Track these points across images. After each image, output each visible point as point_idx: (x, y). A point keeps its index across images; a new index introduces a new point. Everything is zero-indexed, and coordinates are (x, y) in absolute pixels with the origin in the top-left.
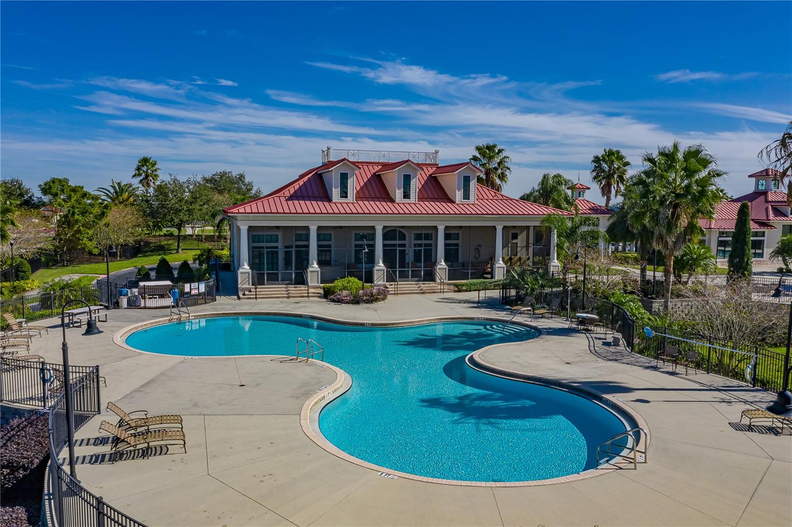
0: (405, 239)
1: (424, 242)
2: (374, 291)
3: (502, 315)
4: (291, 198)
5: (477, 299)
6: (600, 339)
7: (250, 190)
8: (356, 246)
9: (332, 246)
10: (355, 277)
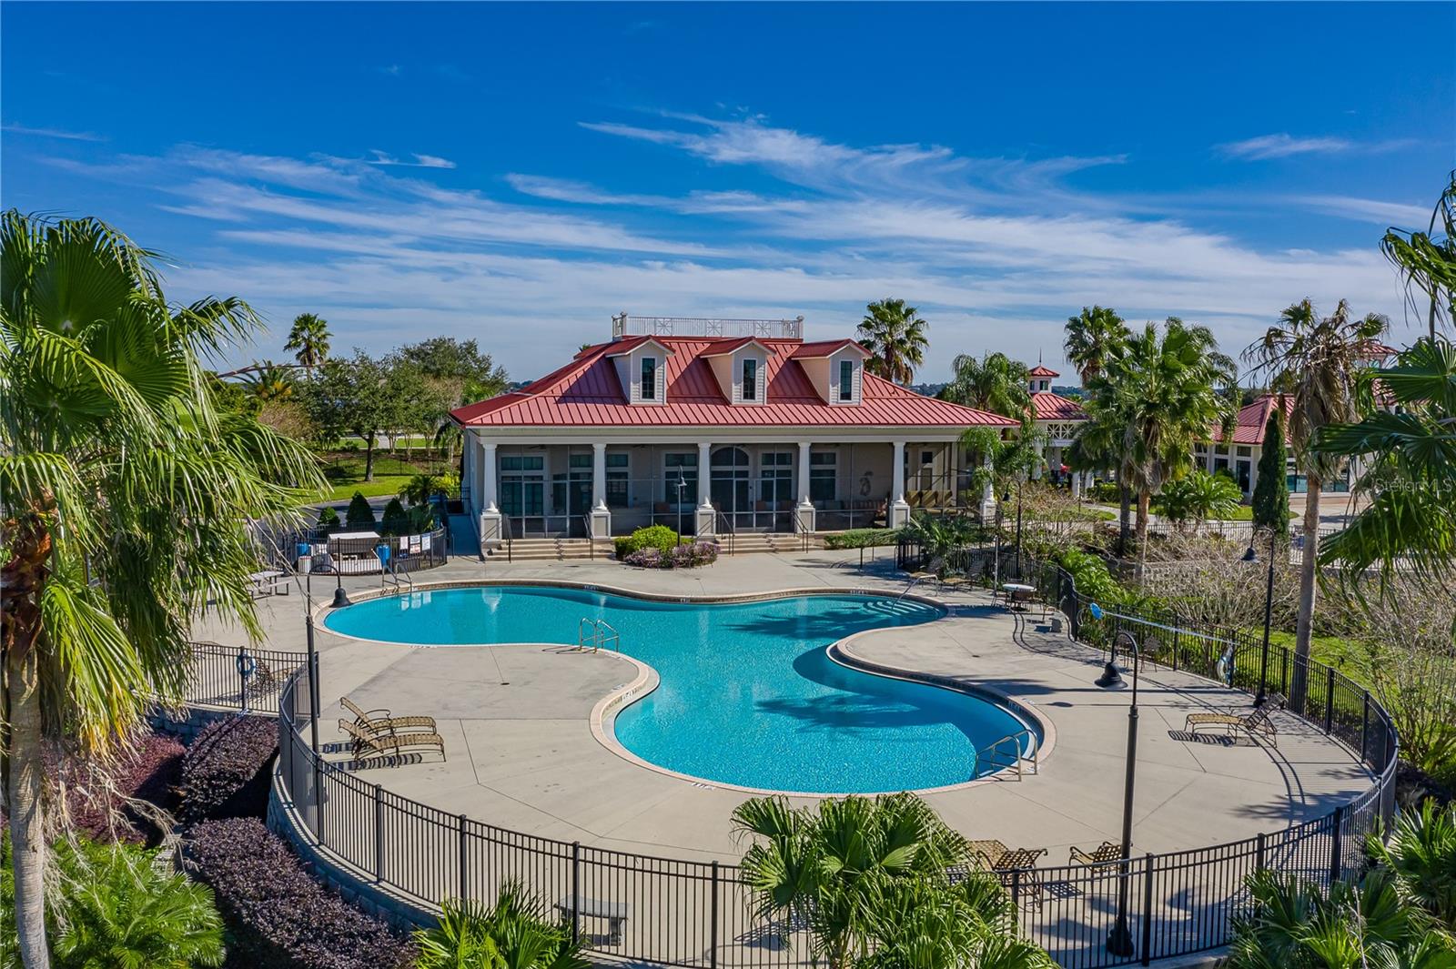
0: (747, 464)
1: (776, 467)
2: (696, 547)
3: (895, 587)
4: (564, 398)
5: (858, 562)
6: (1035, 622)
7: (487, 369)
8: (668, 475)
9: (630, 474)
10: (665, 525)
